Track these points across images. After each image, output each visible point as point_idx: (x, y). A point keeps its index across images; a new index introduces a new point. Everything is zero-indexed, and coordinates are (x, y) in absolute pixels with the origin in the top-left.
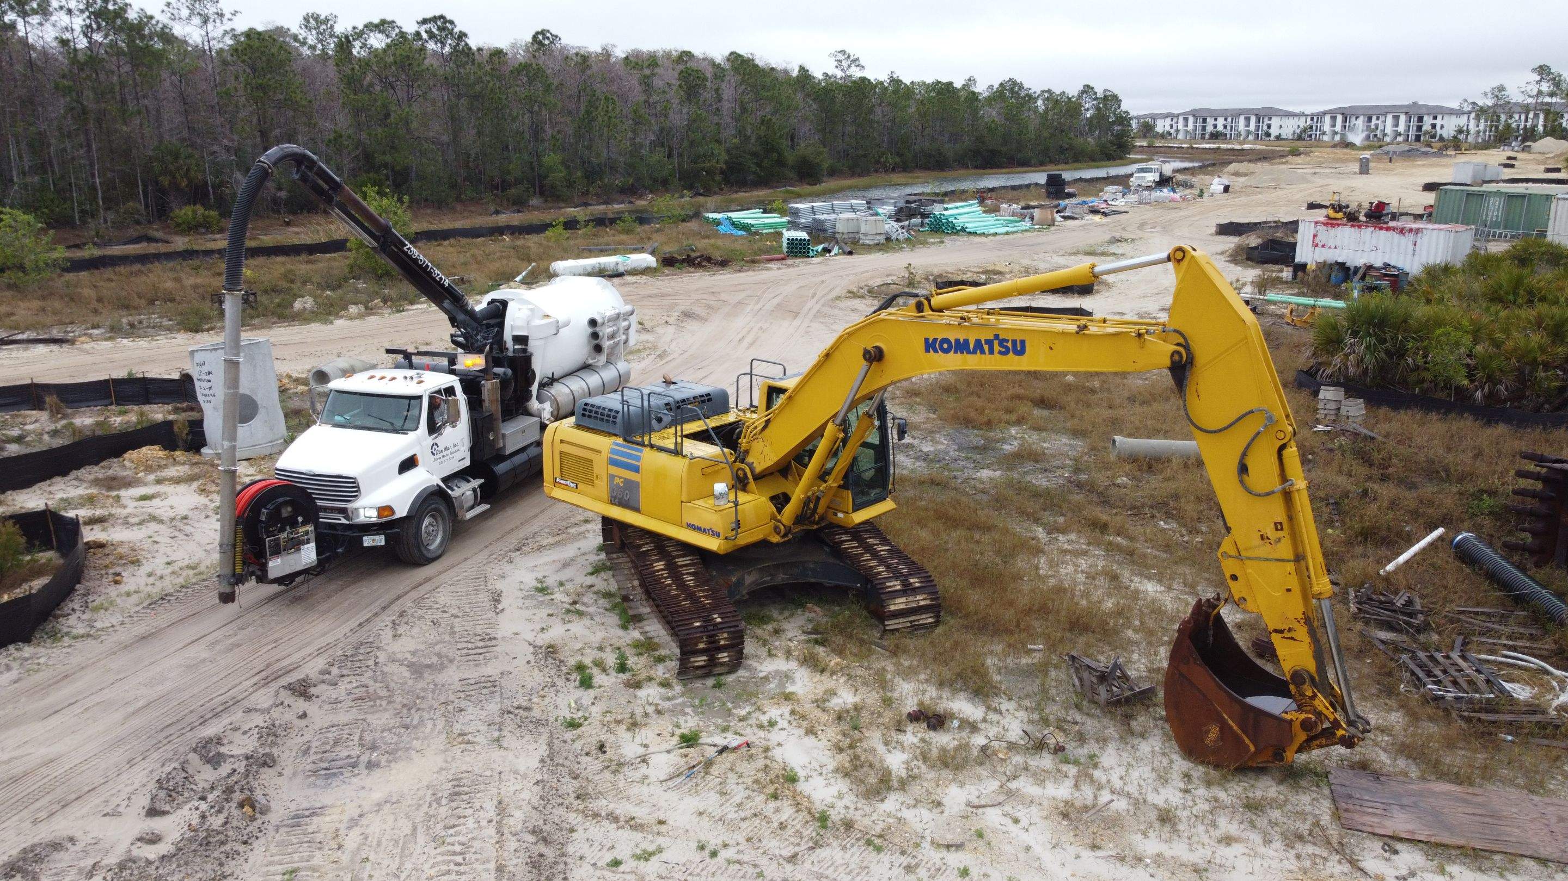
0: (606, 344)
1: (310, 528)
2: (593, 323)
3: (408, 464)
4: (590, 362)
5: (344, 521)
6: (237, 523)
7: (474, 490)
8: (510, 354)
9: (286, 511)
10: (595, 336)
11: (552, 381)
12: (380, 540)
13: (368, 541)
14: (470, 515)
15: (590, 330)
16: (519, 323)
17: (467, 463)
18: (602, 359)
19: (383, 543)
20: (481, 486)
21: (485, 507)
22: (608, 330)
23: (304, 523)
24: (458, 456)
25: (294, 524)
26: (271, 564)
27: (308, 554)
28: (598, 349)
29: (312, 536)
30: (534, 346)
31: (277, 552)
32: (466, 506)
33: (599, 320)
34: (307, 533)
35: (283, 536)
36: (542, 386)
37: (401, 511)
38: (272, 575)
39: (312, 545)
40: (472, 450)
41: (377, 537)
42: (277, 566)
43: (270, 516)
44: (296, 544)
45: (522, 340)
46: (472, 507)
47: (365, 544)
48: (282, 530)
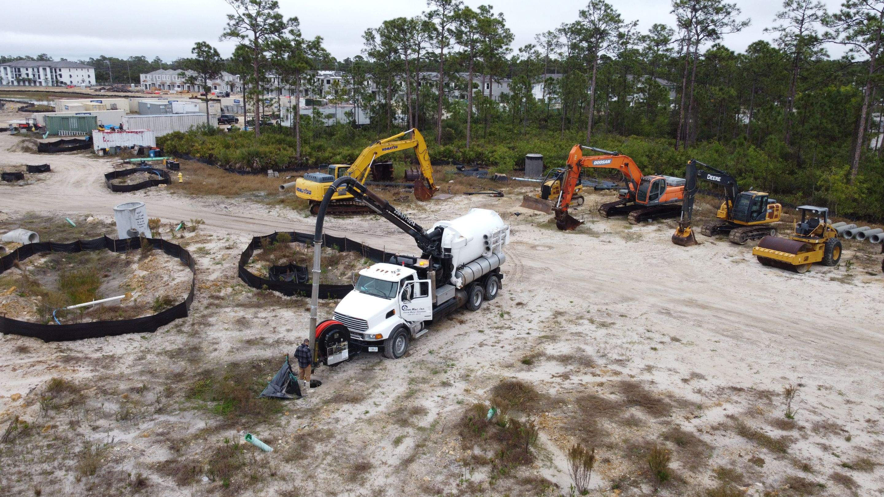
0: (492, 246)
1: (346, 343)
2: (486, 237)
3: (390, 314)
4: (484, 255)
5: (361, 339)
6: (316, 341)
7: (421, 323)
8: (443, 257)
9: (336, 336)
10: (486, 243)
11: (463, 266)
12: (376, 349)
13: (371, 349)
14: (418, 336)
15: (484, 240)
16: (447, 242)
18: (490, 254)
21: (425, 332)
22: (493, 240)
23: (343, 341)
25: (339, 342)
26: (329, 359)
27: (345, 354)
28: (488, 249)
29: (347, 347)
30: (454, 253)
31: (331, 353)
32: (416, 331)
33: (488, 235)
34: (345, 345)
35: (335, 347)
36: (457, 270)
37: (386, 336)
38: (329, 363)
39: (347, 351)
41: (374, 348)
42: (331, 360)
43: (329, 338)
44: (340, 350)
45: (449, 250)
46: (419, 332)
47: (370, 351)
48: (334, 344)
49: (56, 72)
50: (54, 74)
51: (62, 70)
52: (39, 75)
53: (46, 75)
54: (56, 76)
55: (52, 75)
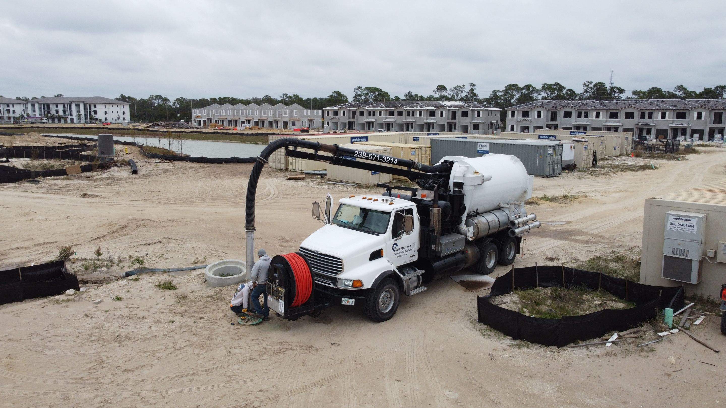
3: (377, 255)
7: (418, 276)
8: (451, 193)
12: (352, 302)
13: (344, 301)
14: (412, 293)
16: (458, 174)
17: (416, 258)
19: (353, 304)
20: (422, 275)
21: (424, 289)
24: (410, 253)
30: (466, 190)
32: (411, 286)
36: (469, 216)
37: (368, 285)
40: (420, 251)
41: (350, 300)
45: (459, 185)
46: (416, 288)
47: (343, 303)
49: (90, 109)
50: (88, 110)
51: (97, 106)
52: (71, 112)
53: (79, 112)
54: (90, 112)
55: (86, 112)
